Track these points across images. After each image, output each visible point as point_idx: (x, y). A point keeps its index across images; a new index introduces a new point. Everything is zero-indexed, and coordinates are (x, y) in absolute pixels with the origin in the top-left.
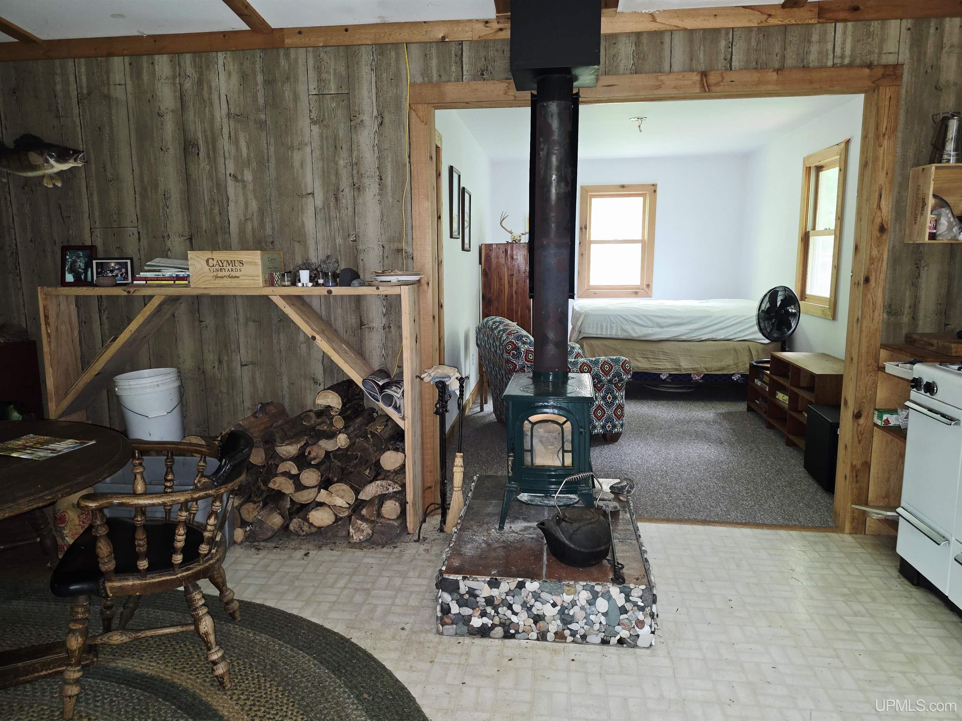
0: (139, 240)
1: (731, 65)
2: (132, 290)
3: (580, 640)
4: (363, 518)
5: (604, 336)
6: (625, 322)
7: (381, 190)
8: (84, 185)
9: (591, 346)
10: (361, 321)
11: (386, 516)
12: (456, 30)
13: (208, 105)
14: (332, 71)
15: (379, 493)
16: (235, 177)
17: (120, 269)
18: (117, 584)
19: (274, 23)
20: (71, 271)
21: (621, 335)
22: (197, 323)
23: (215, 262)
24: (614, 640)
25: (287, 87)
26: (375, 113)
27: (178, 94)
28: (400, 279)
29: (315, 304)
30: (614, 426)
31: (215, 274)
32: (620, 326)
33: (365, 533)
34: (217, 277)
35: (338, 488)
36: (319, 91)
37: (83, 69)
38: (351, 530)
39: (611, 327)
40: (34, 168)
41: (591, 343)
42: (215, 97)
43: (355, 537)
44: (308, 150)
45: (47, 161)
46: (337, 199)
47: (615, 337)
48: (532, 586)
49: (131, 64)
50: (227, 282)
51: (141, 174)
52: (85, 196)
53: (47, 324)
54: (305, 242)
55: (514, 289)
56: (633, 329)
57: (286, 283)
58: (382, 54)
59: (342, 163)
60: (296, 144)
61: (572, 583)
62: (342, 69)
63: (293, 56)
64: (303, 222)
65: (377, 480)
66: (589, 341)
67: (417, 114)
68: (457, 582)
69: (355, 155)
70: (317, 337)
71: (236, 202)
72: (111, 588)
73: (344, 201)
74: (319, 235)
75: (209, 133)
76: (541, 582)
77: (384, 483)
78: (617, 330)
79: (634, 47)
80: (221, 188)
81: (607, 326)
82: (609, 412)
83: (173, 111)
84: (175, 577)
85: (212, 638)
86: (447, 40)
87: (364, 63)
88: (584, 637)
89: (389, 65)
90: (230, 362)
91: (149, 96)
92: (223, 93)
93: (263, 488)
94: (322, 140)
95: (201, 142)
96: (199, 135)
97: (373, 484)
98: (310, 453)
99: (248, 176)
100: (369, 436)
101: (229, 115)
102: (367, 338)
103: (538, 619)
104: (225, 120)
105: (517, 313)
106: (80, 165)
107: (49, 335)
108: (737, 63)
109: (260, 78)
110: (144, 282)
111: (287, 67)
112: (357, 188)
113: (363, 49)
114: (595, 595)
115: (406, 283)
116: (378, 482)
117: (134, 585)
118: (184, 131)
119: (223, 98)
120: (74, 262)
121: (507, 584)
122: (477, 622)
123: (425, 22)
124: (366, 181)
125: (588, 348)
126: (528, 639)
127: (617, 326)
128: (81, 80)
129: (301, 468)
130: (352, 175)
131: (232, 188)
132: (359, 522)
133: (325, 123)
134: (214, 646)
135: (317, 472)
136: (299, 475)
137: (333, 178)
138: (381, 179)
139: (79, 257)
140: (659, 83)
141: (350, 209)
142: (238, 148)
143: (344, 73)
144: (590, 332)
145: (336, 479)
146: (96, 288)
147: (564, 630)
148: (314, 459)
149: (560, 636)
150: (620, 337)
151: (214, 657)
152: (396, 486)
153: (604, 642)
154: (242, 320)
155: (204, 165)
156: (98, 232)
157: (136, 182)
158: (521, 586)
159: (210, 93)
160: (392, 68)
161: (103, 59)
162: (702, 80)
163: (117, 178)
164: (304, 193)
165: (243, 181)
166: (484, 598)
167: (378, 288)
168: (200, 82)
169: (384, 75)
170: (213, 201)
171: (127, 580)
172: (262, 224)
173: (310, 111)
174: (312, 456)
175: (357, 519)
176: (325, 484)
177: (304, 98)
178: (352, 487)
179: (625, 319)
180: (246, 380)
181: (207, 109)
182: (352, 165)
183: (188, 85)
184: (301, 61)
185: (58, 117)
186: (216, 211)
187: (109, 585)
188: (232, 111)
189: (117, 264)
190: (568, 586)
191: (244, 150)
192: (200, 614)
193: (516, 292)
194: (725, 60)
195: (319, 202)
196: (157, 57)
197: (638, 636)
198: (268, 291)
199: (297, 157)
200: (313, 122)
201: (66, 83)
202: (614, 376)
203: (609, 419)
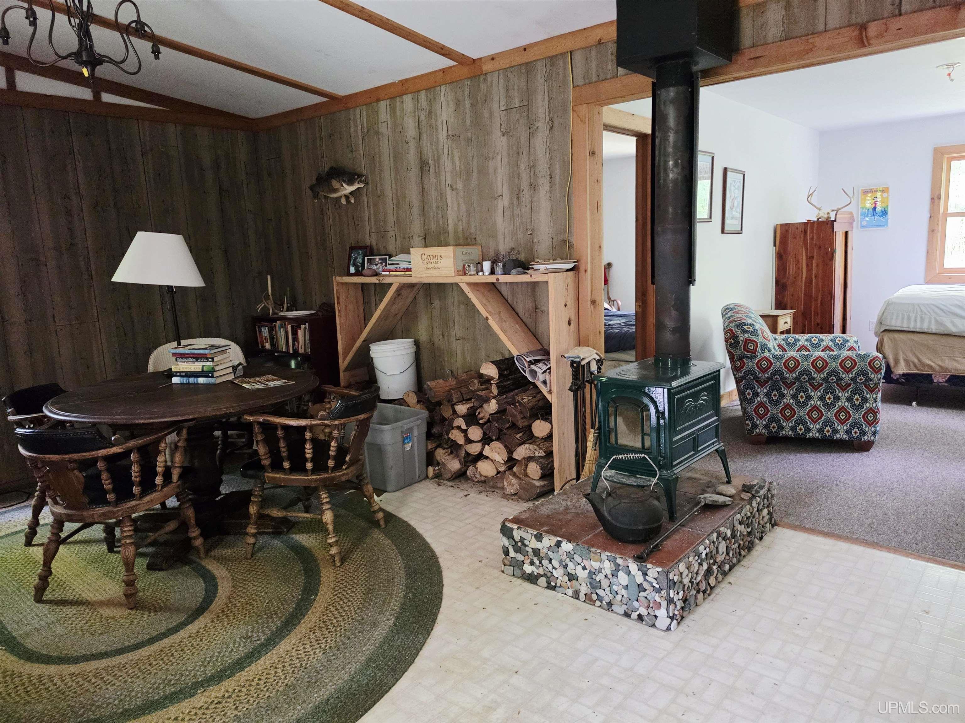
0: (396, 241)
1: (900, 10)
2: (381, 279)
3: (606, 607)
4: (514, 475)
5: (912, 330)
6: (943, 314)
7: (551, 187)
8: (365, 200)
9: (894, 341)
10: (535, 305)
11: (531, 476)
12: (610, 30)
13: (435, 131)
14: (516, 87)
15: (527, 455)
16: (452, 186)
17: (381, 263)
18: (271, 475)
19: (474, 55)
20: (355, 265)
21: (934, 328)
22: (429, 305)
23: (426, 257)
24: (635, 615)
25: (485, 106)
26: (547, 119)
27: (417, 124)
28: (548, 267)
29: (503, 290)
30: (863, 433)
31: (426, 266)
32: (935, 319)
33: (514, 487)
34: (427, 268)
35: (496, 445)
36: (507, 107)
37: (365, 113)
38: (505, 483)
39: (922, 320)
40: (336, 191)
41: (894, 338)
42: (439, 123)
43: (508, 490)
44: (499, 158)
45: (342, 186)
46: (518, 198)
47: (926, 331)
48: (567, 546)
49: (390, 105)
50: (432, 272)
51: (397, 190)
52: (366, 209)
53: (338, 303)
54: (496, 237)
55: (814, 272)
56: (952, 322)
57: (472, 273)
58: (552, 65)
59: (522, 166)
60: (491, 155)
61: (599, 551)
62: (523, 85)
63: (489, 79)
64: (495, 221)
65: (526, 444)
66: (891, 335)
67: (578, 115)
68: (512, 529)
69: (532, 158)
70: (490, 318)
71: (452, 207)
72: (268, 477)
73: (524, 199)
74: (506, 230)
75: (435, 153)
76: (574, 544)
77: (531, 447)
78: (930, 322)
79: (784, 12)
80: (442, 195)
81: (916, 317)
82: (857, 416)
83: (414, 138)
84: (306, 478)
85: (330, 527)
86: (602, 42)
87: (539, 76)
88: (610, 604)
89: (558, 74)
90: (449, 335)
91: (401, 127)
92: (444, 119)
93: (446, 437)
94: (509, 149)
95: (431, 162)
96: (430, 155)
97: (522, 446)
98: (479, 413)
99: (460, 185)
100: (517, 404)
101: (448, 135)
102: (540, 320)
103: (572, 577)
104: (446, 140)
105: (816, 300)
106: (362, 186)
107: (339, 311)
108: (908, 6)
109: (468, 102)
110: (388, 273)
111: (485, 91)
112: (533, 187)
113: (539, 64)
114: (617, 568)
115: (555, 271)
116: (526, 445)
117: (280, 478)
118: (421, 153)
119: (444, 122)
120: (356, 258)
121: (548, 541)
122: (528, 569)
123: (585, 29)
124: (541, 181)
125: (890, 342)
126: (565, 594)
127: (930, 318)
128: (363, 123)
129: (468, 425)
130: (530, 176)
131: (449, 195)
132: (511, 477)
133: (511, 134)
134: (331, 533)
135: (481, 430)
136: (467, 430)
137: (516, 180)
138: (551, 178)
139: (359, 254)
140: (811, 46)
141: (528, 206)
142: (453, 163)
143: (525, 88)
144: (893, 323)
145: (494, 438)
146: (363, 278)
147: (592, 593)
148: (482, 419)
149: (588, 599)
150: (934, 331)
151: (330, 541)
152: (541, 451)
153: (627, 615)
154: (456, 303)
155: (433, 179)
156: (373, 235)
157: (394, 196)
158: (558, 544)
159: (436, 121)
160: (560, 76)
161: (375, 104)
162: (861, 34)
163: (383, 195)
164: (496, 196)
165: (457, 189)
166: (532, 549)
167: (531, 276)
168: (430, 113)
169: (554, 84)
170: (438, 207)
171: (278, 473)
172: (468, 222)
173: (501, 124)
174: (480, 416)
175: (510, 474)
176: (486, 440)
177: (497, 115)
178: (506, 446)
179: (941, 309)
180: (459, 352)
181: (434, 133)
182: (530, 168)
183: (422, 117)
184: (495, 82)
185: (352, 151)
186: (440, 216)
187: (266, 474)
188: (450, 133)
189: (380, 259)
190: (595, 553)
191: (458, 164)
192: (324, 508)
193: (815, 277)
194: (893, 5)
195: (506, 203)
196: (404, 97)
197: (656, 617)
198: (457, 280)
199: (491, 164)
200: (503, 134)
201: (356, 126)
202: (858, 374)
203: (856, 424)
